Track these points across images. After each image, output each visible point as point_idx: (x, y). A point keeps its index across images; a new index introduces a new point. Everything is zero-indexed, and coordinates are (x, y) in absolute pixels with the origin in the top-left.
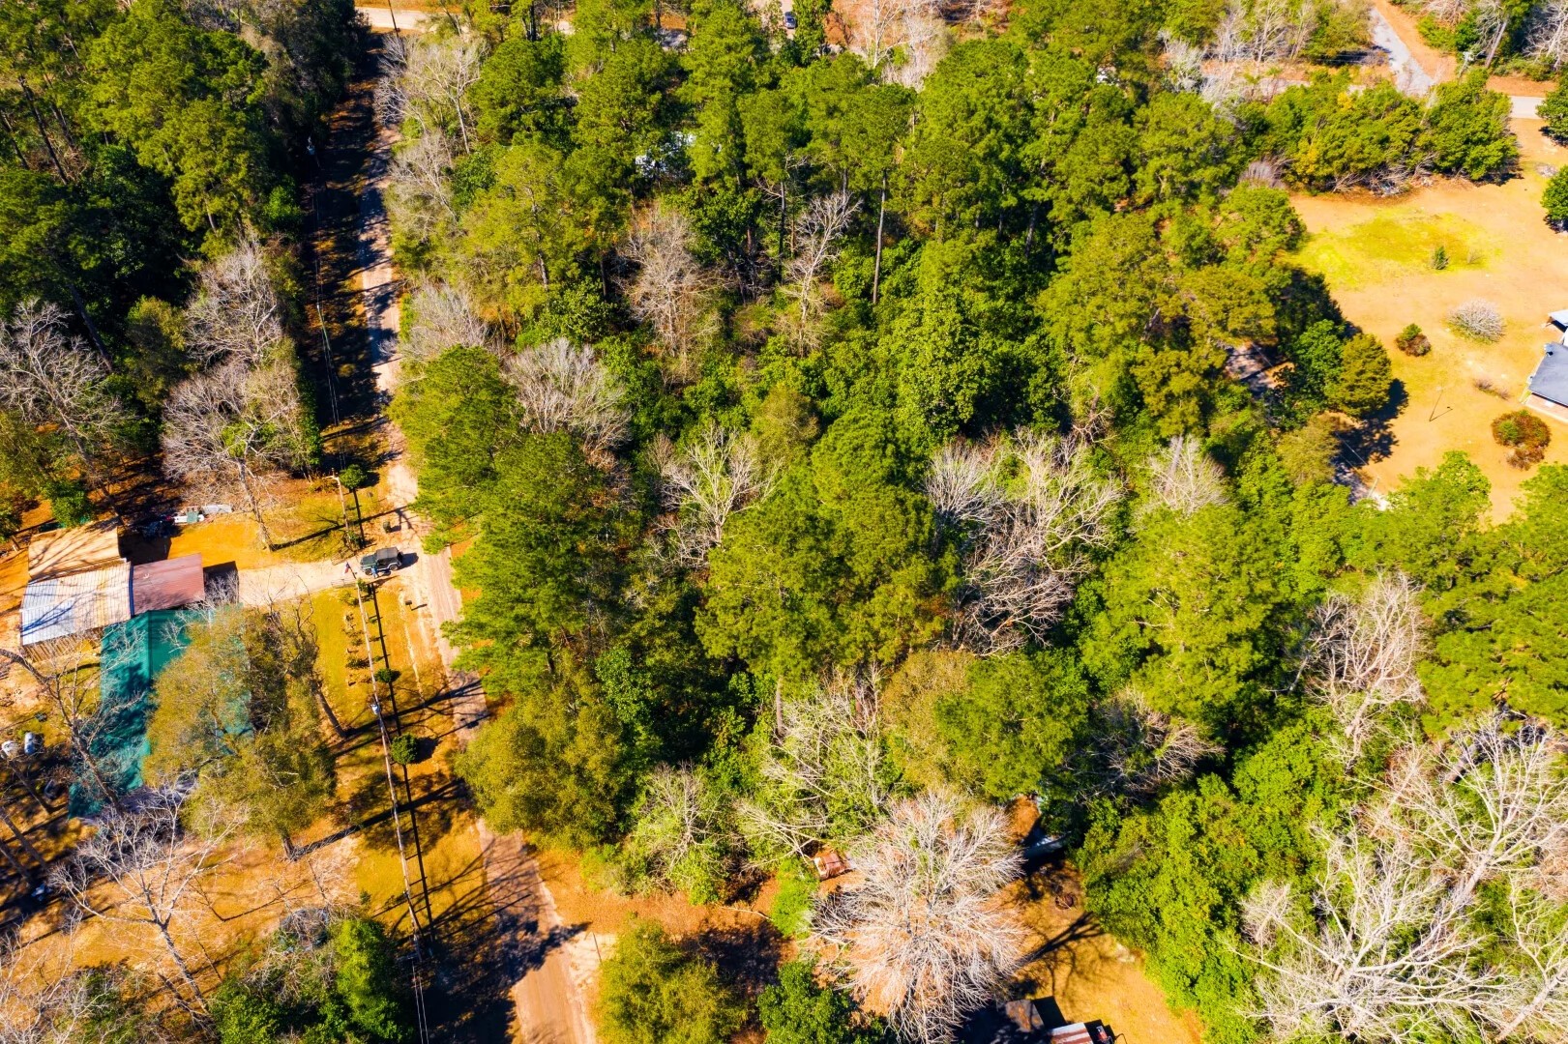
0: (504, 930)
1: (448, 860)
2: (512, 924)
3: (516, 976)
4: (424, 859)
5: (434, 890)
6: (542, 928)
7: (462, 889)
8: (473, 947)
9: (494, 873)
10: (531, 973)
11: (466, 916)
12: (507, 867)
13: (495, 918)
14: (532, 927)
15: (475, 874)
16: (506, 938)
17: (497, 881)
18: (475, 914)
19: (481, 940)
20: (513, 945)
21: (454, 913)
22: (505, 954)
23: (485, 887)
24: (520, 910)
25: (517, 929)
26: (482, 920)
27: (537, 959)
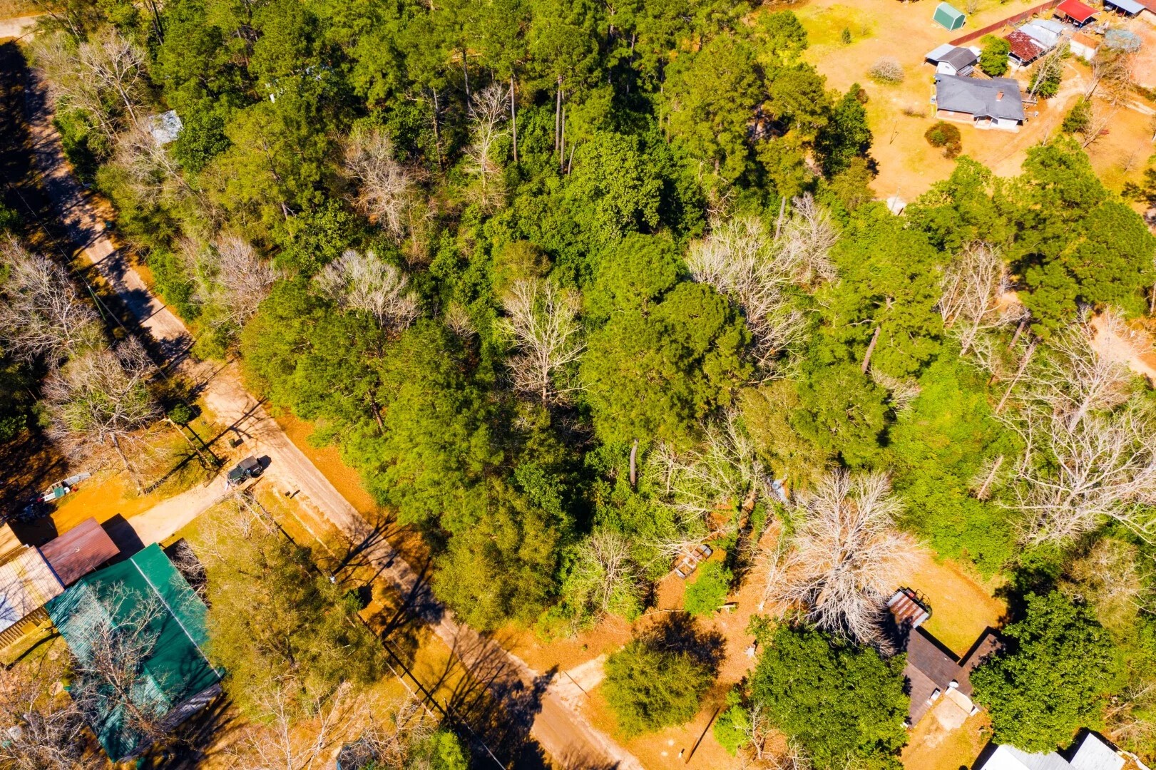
0: (501, 696)
1: (430, 666)
2: (503, 690)
3: (528, 724)
4: (413, 673)
5: (433, 691)
6: (526, 683)
7: (453, 681)
8: (486, 718)
9: (469, 662)
10: (537, 717)
11: (468, 699)
12: (476, 653)
13: (489, 691)
14: (519, 686)
15: (456, 667)
16: (505, 701)
17: (475, 666)
18: (473, 695)
19: (488, 710)
20: (513, 704)
21: (458, 700)
22: (511, 712)
23: (469, 674)
24: (504, 678)
25: (510, 692)
26: (481, 697)
27: (536, 706)
